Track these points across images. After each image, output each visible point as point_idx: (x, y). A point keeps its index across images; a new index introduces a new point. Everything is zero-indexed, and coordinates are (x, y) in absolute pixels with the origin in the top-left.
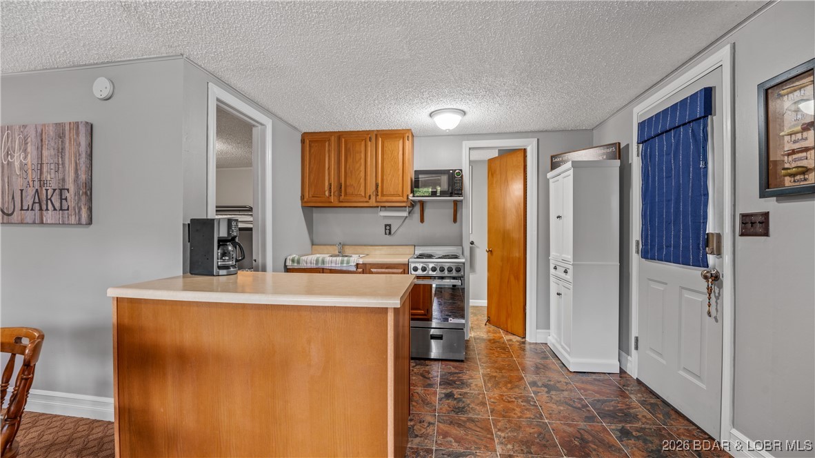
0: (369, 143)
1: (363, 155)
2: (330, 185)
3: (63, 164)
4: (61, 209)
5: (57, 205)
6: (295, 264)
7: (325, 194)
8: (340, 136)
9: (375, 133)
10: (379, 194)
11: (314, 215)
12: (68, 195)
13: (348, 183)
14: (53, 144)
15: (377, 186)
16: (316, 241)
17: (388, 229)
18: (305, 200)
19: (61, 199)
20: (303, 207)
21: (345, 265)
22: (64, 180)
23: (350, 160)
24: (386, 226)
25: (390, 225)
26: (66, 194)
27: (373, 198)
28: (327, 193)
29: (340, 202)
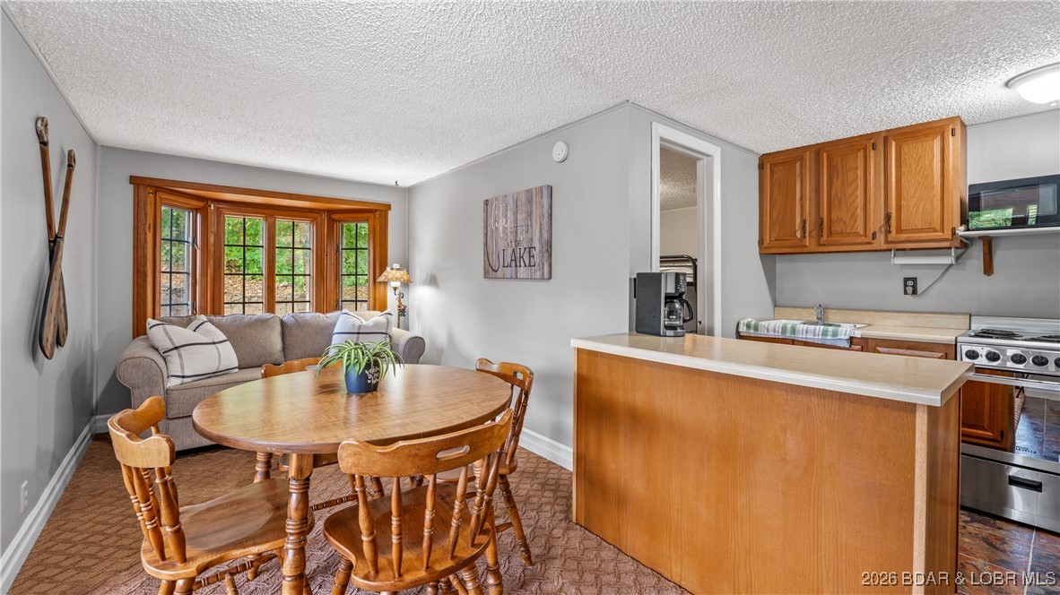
0: (872, 152)
1: (860, 173)
2: (804, 222)
3: (531, 225)
4: (530, 266)
5: (527, 262)
6: (752, 331)
7: (795, 236)
8: (818, 150)
9: (884, 135)
10: (893, 229)
11: (778, 265)
12: (534, 252)
13: (834, 217)
14: (524, 209)
15: (888, 217)
16: (780, 300)
17: (911, 286)
18: (765, 245)
19: (530, 257)
20: (760, 254)
21: (829, 337)
22: (532, 239)
23: (837, 183)
24: (906, 280)
25: (914, 280)
26: (533, 252)
27: (881, 238)
28: (799, 234)
29: (820, 245)
